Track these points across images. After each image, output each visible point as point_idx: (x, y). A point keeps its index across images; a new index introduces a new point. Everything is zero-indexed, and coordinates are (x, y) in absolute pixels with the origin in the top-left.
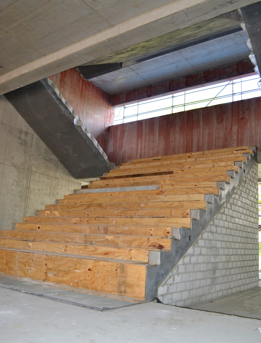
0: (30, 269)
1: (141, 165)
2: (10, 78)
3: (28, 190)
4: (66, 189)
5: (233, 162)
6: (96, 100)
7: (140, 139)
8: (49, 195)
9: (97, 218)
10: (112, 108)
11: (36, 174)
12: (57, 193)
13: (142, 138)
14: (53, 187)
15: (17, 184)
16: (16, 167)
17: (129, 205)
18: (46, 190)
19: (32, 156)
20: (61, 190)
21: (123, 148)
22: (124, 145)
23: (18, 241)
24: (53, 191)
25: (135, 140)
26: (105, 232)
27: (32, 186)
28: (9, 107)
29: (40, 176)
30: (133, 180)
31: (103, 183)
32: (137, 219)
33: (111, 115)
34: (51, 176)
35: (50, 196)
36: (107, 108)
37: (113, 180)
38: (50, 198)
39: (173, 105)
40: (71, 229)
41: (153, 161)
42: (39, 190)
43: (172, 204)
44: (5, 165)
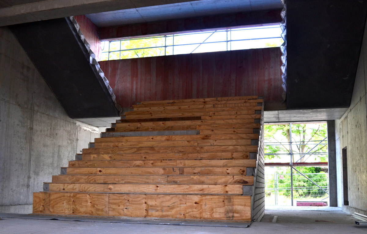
0: (126, 208)
1: (157, 108)
2: (34, 10)
3: (31, 131)
4: (64, 130)
5: (254, 111)
6: (86, 33)
7: (135, 78)
8: (49, 137)
9: (162, 161)
10: (100, 41)
11: (38, 113)
12: (56, 134)
13: (137, 77)
14: (53, 127)
15: (22, 125)
16: (20, 106)
17: (184, 148)
18: (47, 131)
19: (34, 94)
20: (59, 130)
21: (116, 86)
22: (116, 83)
23: (93, 184)
24: (53, 131)
25: (129, 79)
26: (181, 173)
27: (35, 127)
28: (12, 37)
29: (41, 116)
30: (163, 124)
31: (129, 125)
32: (206, 161)
33: (99, 49)
34: (51, 116)
35: (51, 138)
36: (95, 42)
37: (140, 123)
38: (51, 139)
39: (165, 45)
40: (142, 171)
41: (168, 104)
42: (41, 131)
43: (227, 148)
44: (10, 103)
